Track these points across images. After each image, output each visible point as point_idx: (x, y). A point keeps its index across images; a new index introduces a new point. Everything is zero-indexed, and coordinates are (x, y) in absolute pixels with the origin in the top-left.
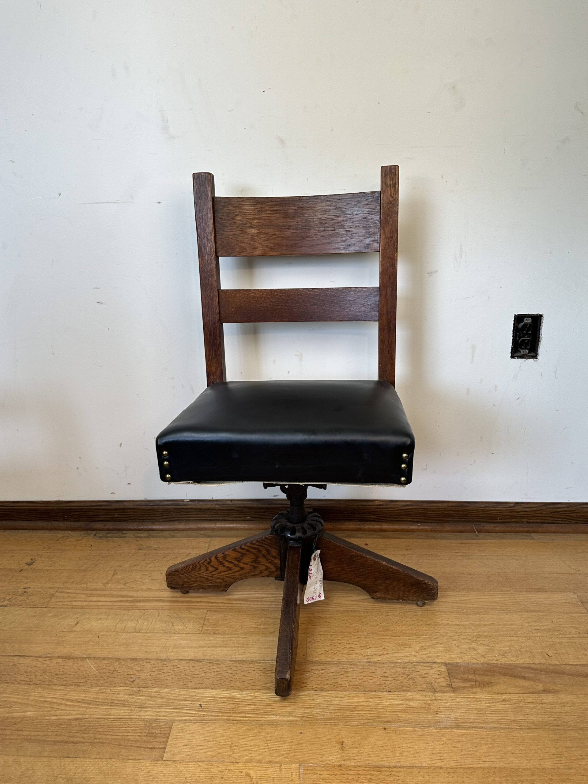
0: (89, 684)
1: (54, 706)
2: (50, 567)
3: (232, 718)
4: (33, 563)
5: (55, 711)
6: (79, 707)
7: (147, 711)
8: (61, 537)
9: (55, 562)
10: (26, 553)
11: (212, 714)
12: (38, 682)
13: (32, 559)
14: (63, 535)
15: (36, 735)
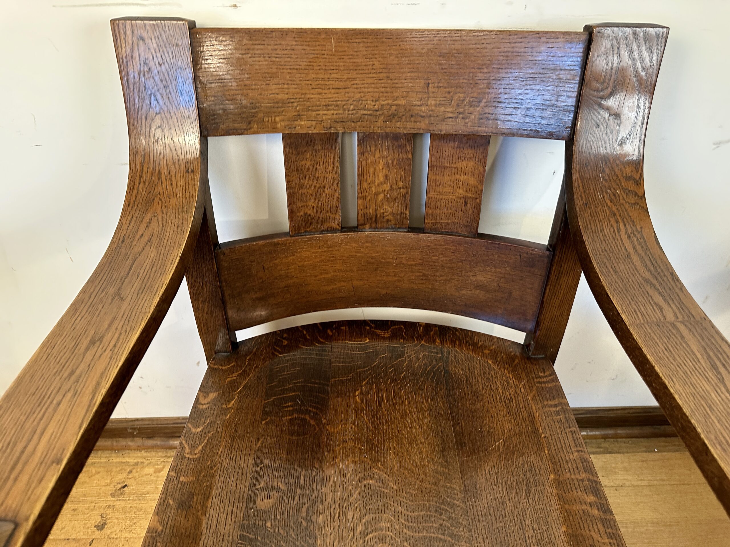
4: (105, 524)
8: (134, 465)
9: (135, 521)
10: (92, 502)
13: (102, 517)
14: (135, 461)
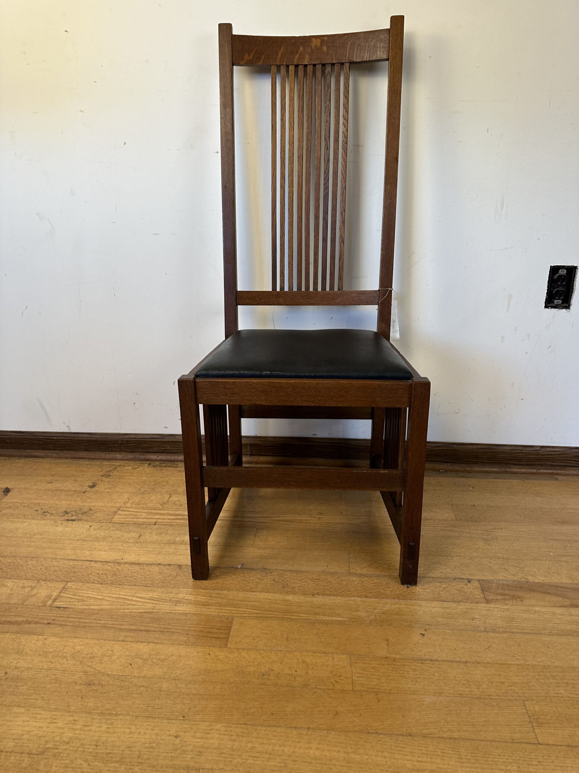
0: (156, 585)
1: (126, 602)
2: (111, 489)
3: (286, 616)
5: (128, 605)
6: (149, 603)
7: (209, 608)
11: (268, 613)
12: (110, 582)
15: (113, 624)
